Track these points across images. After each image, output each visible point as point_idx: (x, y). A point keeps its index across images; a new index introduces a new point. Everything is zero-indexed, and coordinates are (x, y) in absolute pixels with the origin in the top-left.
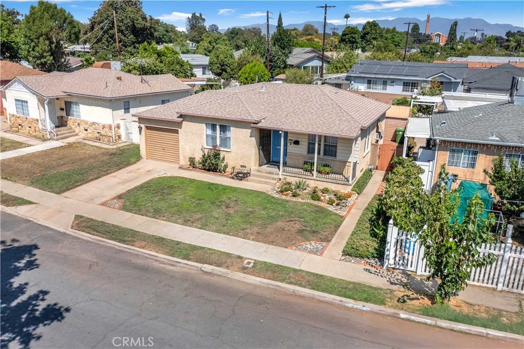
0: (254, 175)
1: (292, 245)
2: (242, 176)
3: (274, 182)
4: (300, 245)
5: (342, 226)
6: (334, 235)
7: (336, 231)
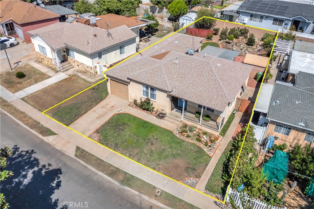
0: (168, 117)
1: (181, 179)
2: (161, 116)
3: (178, 123)
4: (185, 180)
5: (209, 165)
6: (204, 172)
7: (205, 169)
